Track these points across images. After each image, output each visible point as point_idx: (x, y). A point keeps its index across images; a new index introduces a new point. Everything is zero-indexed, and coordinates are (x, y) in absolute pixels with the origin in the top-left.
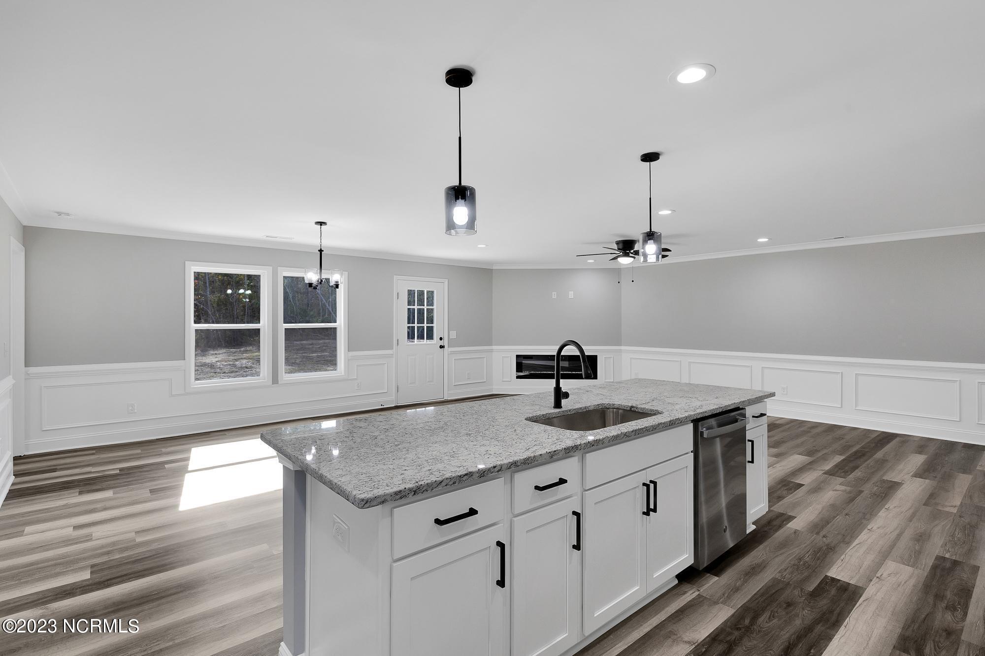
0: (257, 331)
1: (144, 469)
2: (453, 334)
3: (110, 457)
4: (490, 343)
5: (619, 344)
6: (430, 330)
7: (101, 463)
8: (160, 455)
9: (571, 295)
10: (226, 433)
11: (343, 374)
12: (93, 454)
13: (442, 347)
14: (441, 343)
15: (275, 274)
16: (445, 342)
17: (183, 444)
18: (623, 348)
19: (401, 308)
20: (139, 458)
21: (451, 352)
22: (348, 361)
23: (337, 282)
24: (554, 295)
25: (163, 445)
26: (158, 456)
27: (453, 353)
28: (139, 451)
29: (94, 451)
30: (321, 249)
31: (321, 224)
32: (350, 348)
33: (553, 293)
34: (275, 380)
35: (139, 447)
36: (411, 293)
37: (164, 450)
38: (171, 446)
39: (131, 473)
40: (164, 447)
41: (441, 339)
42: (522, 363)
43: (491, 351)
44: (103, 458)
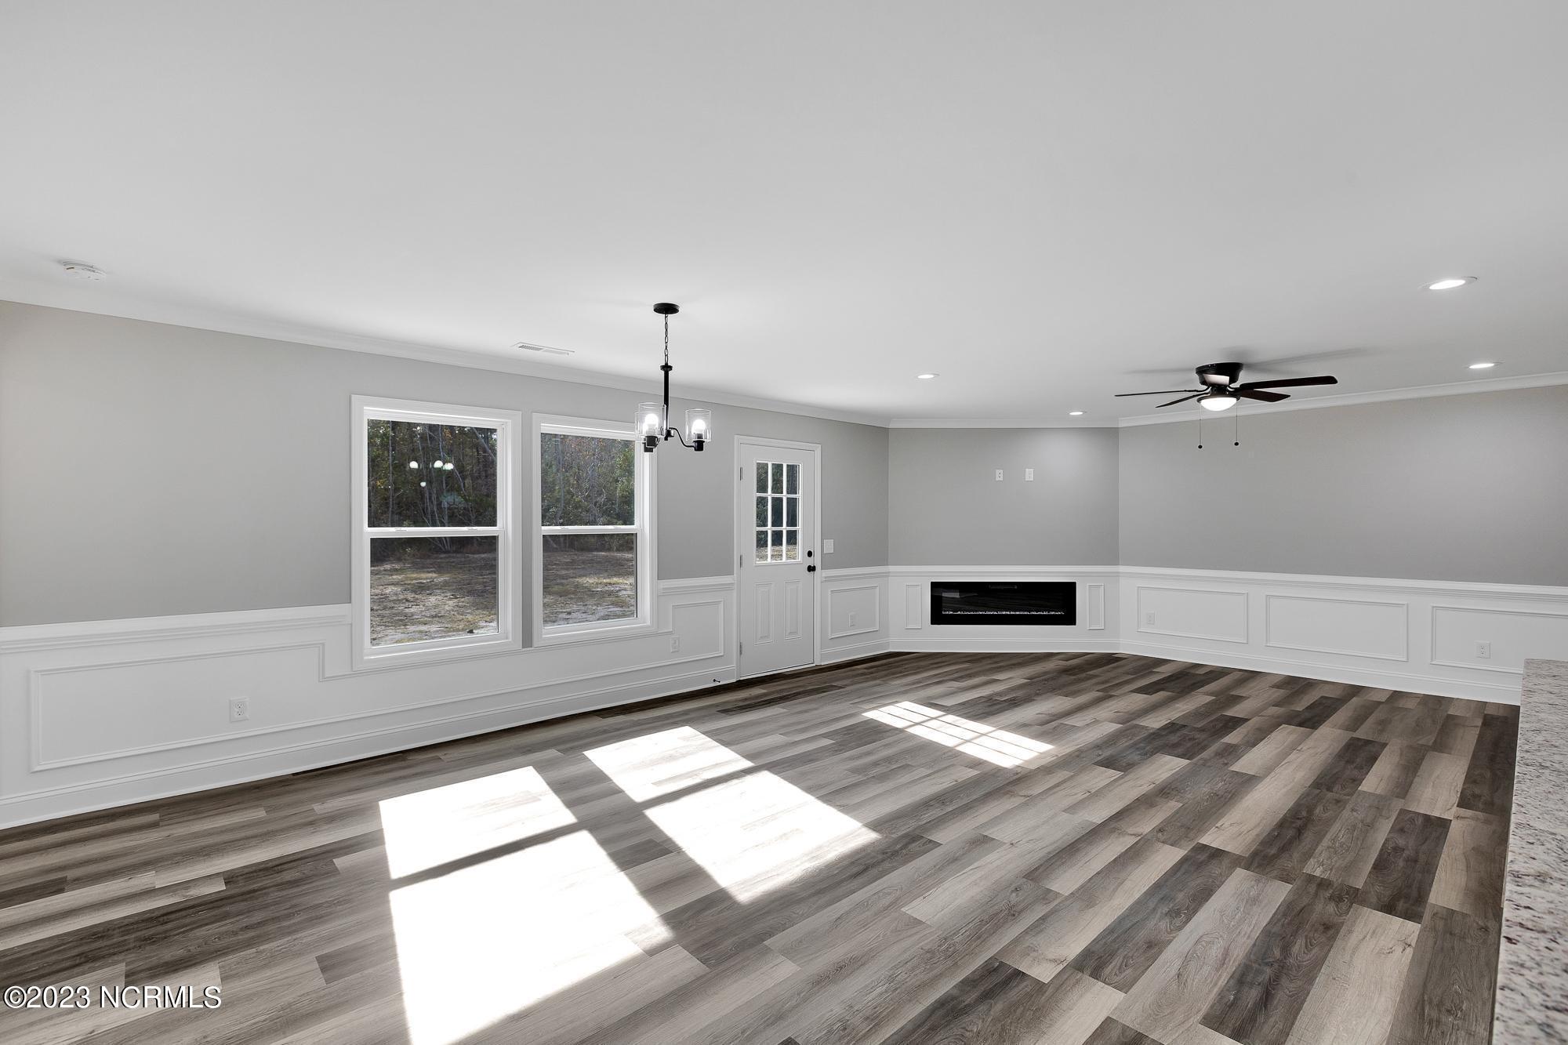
0: (491, 543)
1: (288, 876)
2: (829, 546)
3: (196, 836)
4: (884, 562)
5: (1115, 561)
6: (792, 538)
7: (176, 854)
8: (313, 824)
9: (1029, 475)
10: (439, 754)
11: (648, 623)
12: (154, 825)
13: (811, 569)
14: (810, 562)
15: (526, 427)
16: (816, 560)
17: (358, 790)
18: (1122, 569)
19: (746, 496)
20: (265, 837)
21: (826, 578)
22: (659, 597)
23: (700, 436)
24: (999, 475)
25: (315, 793)
26: (311, 829)
27: (828, 579)
28: (260, 813)
29: (155, 817)
30: (667, 364)
31: (667, 309)
32: (663, 572)
33: (998, 472)
34: (527, 639)
35: (258, 799)
36: (762, 469)
37: (319, 808)
38: (333, 795)
39: (254, 891)
40: (315, 799)
41: (810, 554)
42: (942, 597)
43: (887, 575)
44: (181, 839)
